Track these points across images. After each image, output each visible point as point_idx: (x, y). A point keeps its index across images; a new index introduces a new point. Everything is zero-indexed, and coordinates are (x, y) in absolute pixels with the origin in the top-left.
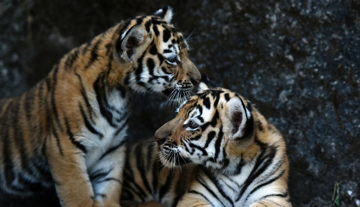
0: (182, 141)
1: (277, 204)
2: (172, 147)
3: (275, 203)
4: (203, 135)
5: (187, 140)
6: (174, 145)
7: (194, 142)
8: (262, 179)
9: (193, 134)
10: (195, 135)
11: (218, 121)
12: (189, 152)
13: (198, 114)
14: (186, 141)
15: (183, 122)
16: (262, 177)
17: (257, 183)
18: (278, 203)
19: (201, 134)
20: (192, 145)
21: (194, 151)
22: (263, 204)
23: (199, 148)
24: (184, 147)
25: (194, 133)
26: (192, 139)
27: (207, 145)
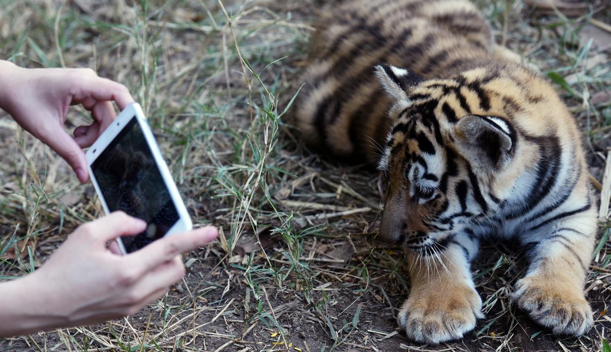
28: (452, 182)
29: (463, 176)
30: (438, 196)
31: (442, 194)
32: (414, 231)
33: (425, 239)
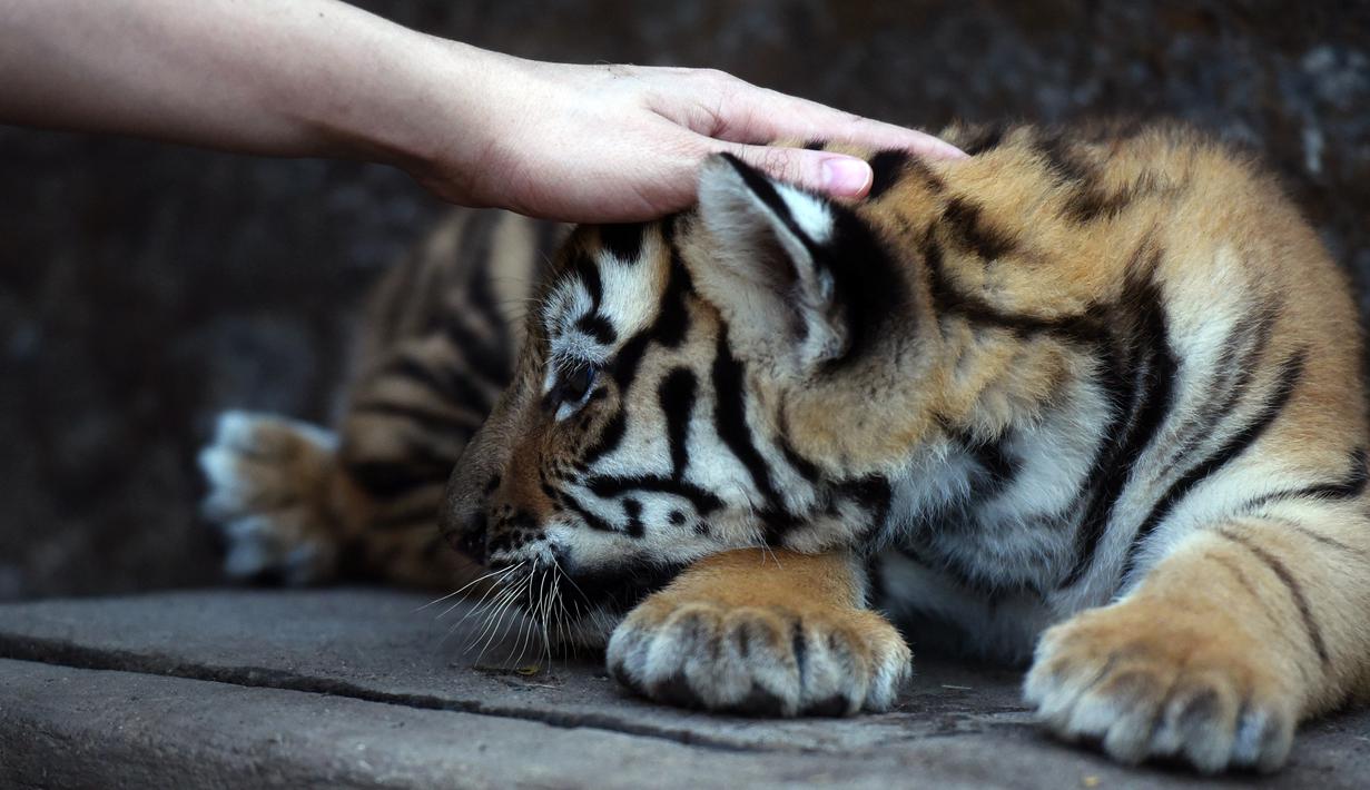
0: (550, 491)
1: (1322, 540)
2: (519, 546)
3: (1311, 534)
4: (632, 407)
5: (574, 472)
6: (524, 531)
7: (610, 465)
8: (1176, 449)
9: (585, 427)
10: (597, 426)
11: (693, 309)
12: (616, 530)
13: (583, 303)
14: (572, 479)
15: (539, 384)
16: (1173, 440)
17: (1164, 473)
18: (1327, 534)
19: (622, 406)
20: (607, 487)
21: (633, 509)
22: (1244, 541)
23: (651, 483)
24: (575, 517)
25: (589, 419)
26: (593, 454)
27: (680, 456)
28: (656, 364)
29: (697, 355)
30: (601, 394)
31: (613, 388)
32: (511, 505)
33: (529, 538)
